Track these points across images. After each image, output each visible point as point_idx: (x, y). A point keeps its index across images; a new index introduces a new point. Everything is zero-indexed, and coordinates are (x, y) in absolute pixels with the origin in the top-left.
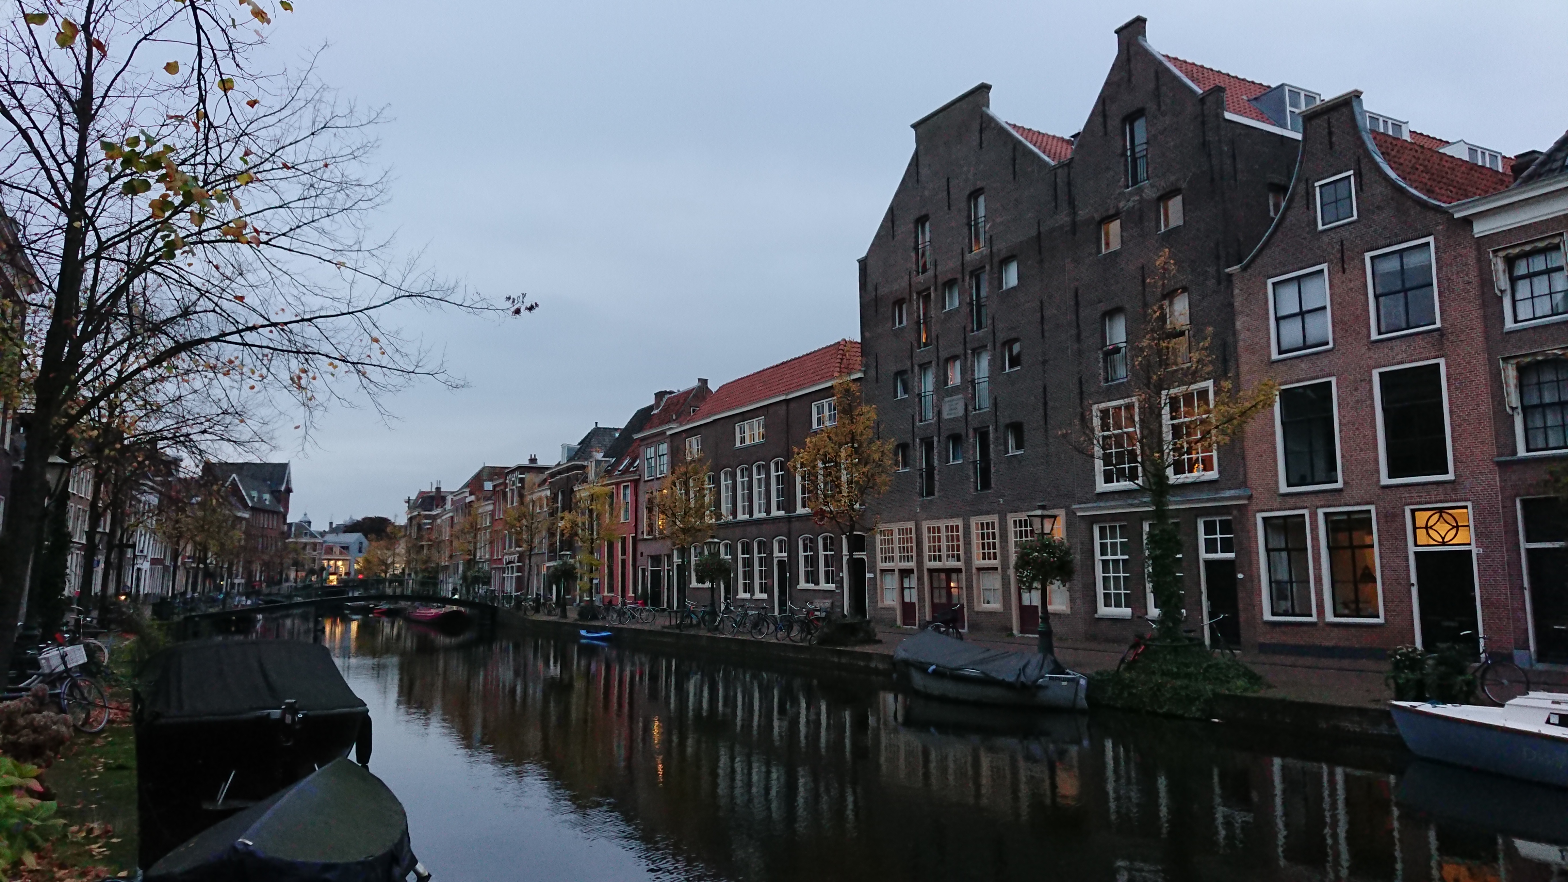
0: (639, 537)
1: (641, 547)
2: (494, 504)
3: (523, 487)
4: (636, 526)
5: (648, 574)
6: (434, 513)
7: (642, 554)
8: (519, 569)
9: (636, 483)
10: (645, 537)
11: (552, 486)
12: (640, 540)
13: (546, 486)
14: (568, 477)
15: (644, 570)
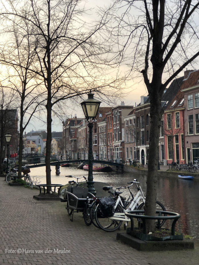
0: (186, 135)
1: (187, 139)
2: (107, 122)
3: (121, 115)
4: (184, 130)
5: (191, 151)
6: (77, 127)
7: (187, 142)
8: (121, 149)
9: (183, 111)
10: (189, 135)
11: (136, 114)
12: (186, 136)
13: (133, 114)
14: (145, 110)
15: (189, 150)
